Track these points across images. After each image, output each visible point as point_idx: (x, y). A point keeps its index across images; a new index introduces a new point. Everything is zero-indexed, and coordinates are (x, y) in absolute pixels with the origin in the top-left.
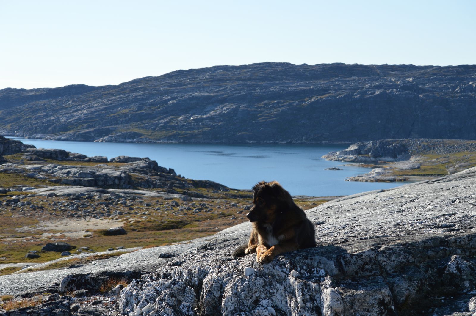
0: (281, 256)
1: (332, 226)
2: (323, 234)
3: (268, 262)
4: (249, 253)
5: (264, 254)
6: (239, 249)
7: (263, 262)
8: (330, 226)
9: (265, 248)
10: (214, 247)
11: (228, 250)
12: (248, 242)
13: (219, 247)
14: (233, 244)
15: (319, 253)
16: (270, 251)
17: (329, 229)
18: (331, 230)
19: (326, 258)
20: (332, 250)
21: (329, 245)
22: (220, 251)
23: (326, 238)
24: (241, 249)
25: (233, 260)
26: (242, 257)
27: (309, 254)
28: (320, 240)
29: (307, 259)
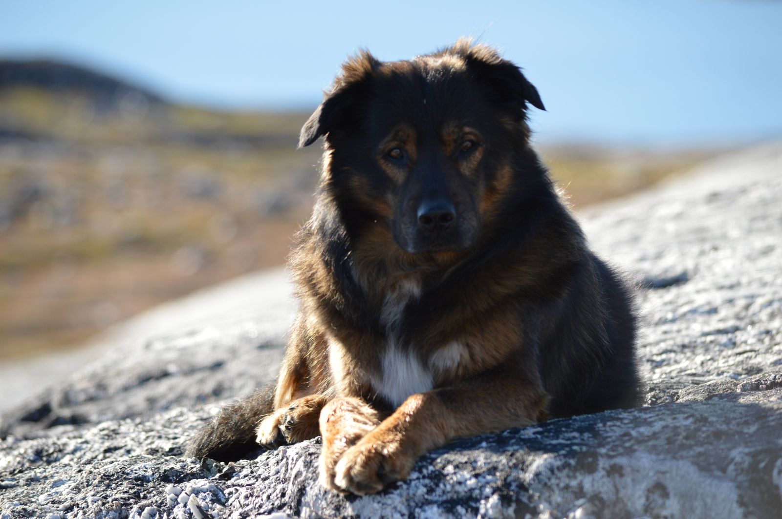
0: (450, 456)
1: (728, 294)
2: (679, 341)
3: (380, 487)
4: (279, 441)
5: (363, 446)
6: (225, 420)
7: (353, 490)
8: (717, 298)
9: (367, 410)
10: (90, 410)
11: (169, 423)
12: (276, 381)
13: (121, 408)
14: (193, 391)
15: (655, 435)
16: (389, 430)
17: (713, 311)
18: (725, 318)
19: (695, 463)
20: (728, 422)
21: (711, 395)
22: (123, 429)
23: (699, 359)
24: (236, 418)
25: (193, 476)
26: (243, 462)
27: (601, 445)
28: (667, 369)
29: (591, 469)
